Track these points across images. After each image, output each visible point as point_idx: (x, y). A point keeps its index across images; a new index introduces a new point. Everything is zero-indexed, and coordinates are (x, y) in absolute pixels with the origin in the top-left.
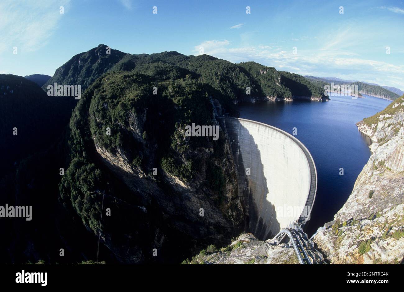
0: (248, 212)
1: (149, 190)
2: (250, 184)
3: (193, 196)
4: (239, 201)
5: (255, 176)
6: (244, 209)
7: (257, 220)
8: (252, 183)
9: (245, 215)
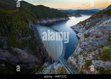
2: (44, 46)
3: (26, 53)
4: (41, 52)
5: (46, 43)
8: (45, 45)
9: (44, 56)
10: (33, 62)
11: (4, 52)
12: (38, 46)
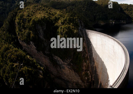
0: (94, 78)
1: (45, 63)
2: (95, 63)
3: (66, 67)
4: (89, 72)
5: (98, 60)
6: (91, 76)
7: (98, 84)
8: (97, 63)
9: (92, 80)
10: (74, 82)
11: (45, 57)
12: (86, 62)
